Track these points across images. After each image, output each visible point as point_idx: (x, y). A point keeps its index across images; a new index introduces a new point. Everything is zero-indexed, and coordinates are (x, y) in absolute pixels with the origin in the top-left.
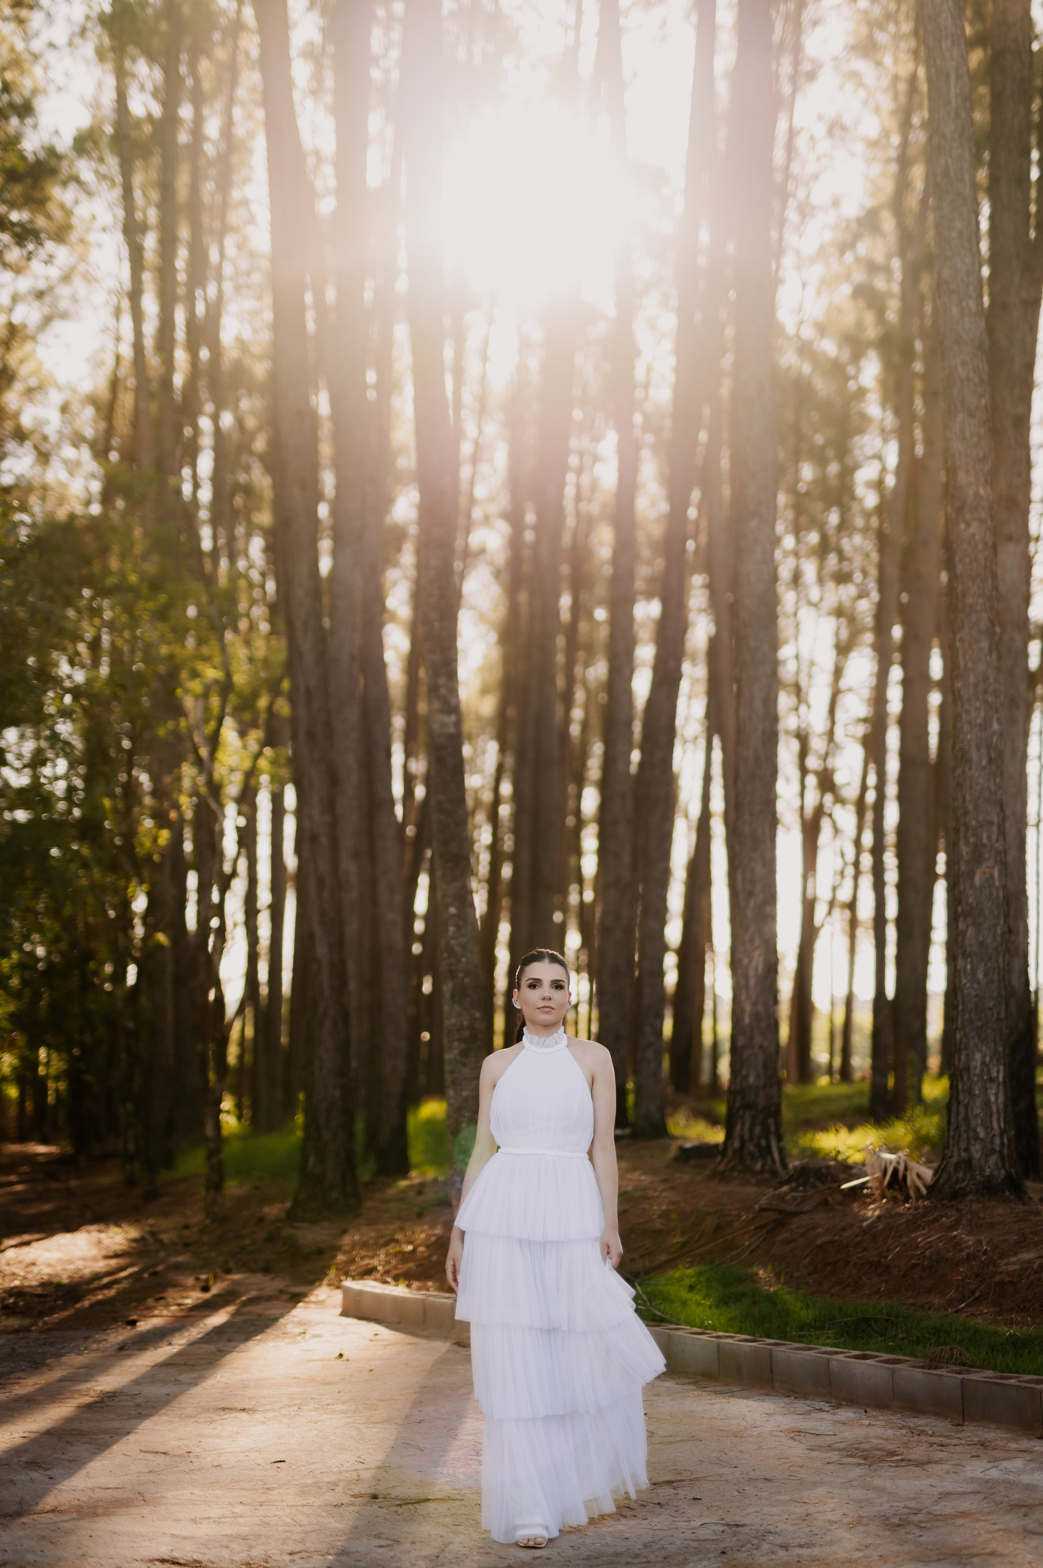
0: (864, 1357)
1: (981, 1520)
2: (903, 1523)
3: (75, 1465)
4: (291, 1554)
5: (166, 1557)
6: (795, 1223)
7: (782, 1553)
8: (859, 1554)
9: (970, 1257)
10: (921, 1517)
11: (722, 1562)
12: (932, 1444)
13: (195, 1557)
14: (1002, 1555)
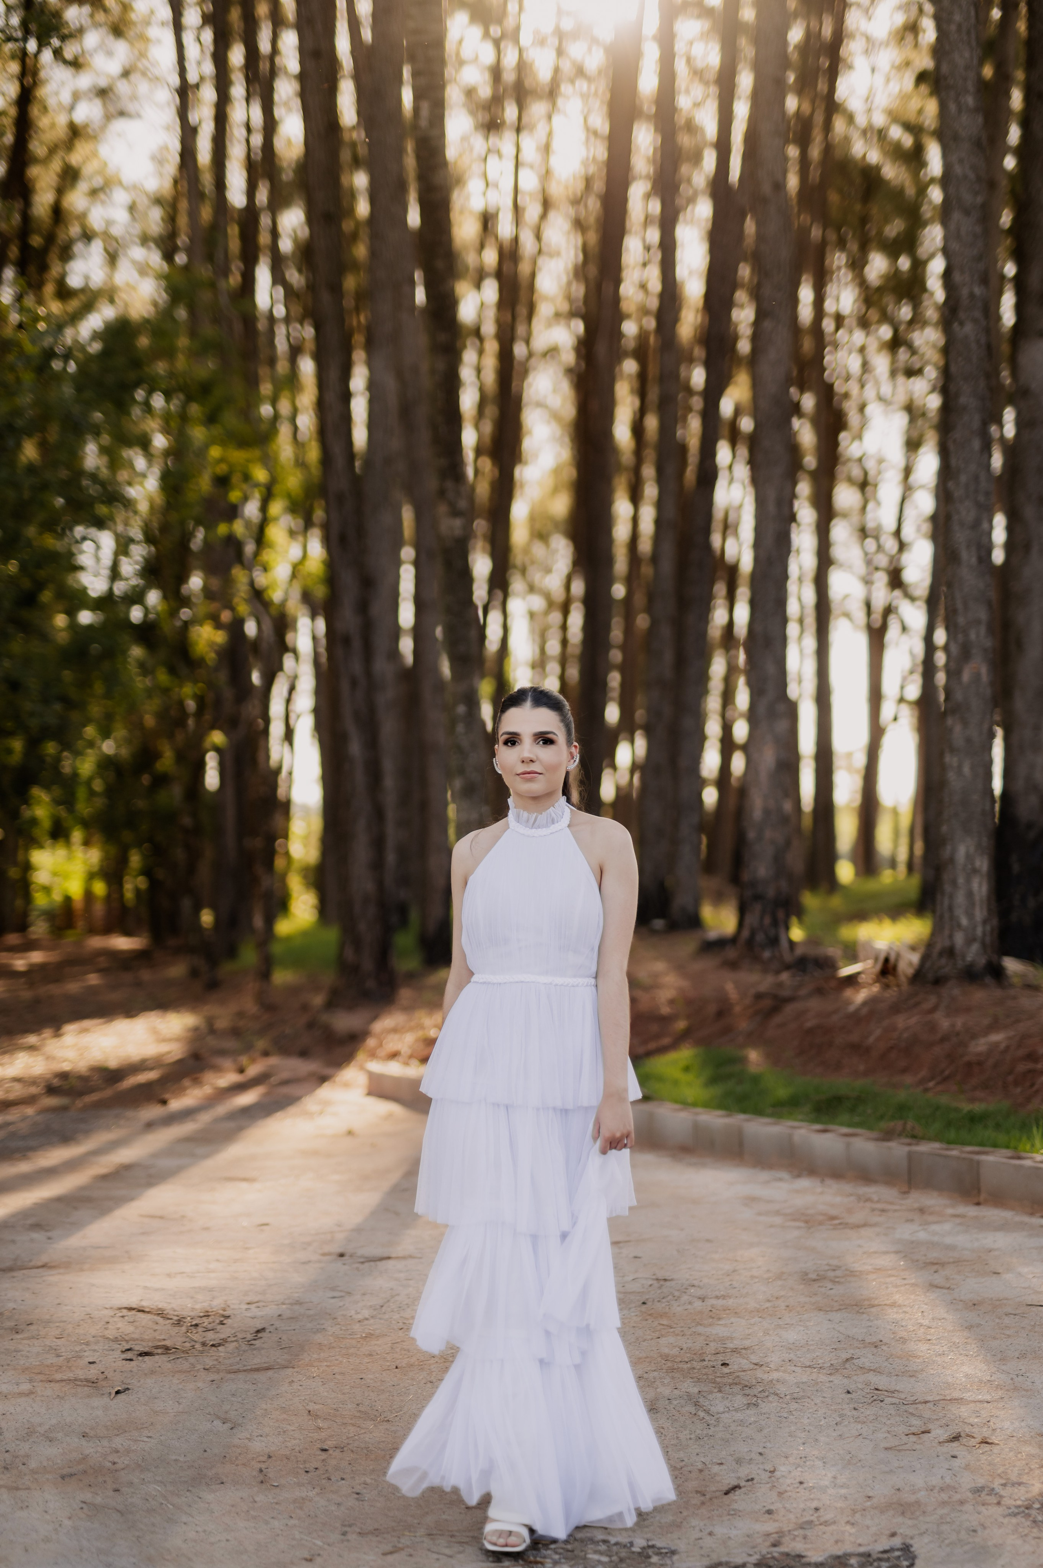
0: (825, 1131)
1: (893, 1276)
2: (820, 1278)
3: (77, 1226)
4: (249, 1304)
5: (134, 1306)
6: (789, 1010)
7: (698, 1304)
8: (768, 1305)
9: (944, 1039)
10: (838, 1273)
11: (641, 1311)
12: (873, 1210)
13: (160, 1306)
14: (899, 1306)
